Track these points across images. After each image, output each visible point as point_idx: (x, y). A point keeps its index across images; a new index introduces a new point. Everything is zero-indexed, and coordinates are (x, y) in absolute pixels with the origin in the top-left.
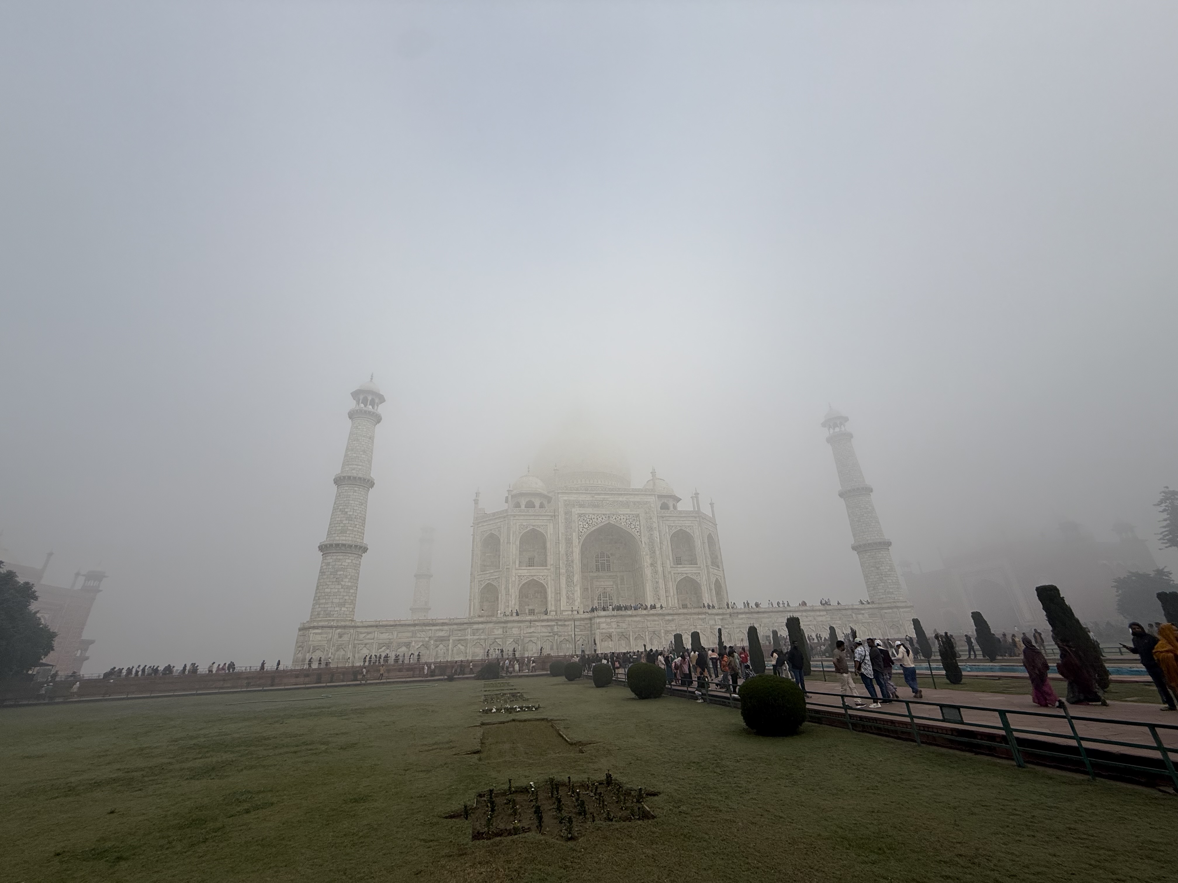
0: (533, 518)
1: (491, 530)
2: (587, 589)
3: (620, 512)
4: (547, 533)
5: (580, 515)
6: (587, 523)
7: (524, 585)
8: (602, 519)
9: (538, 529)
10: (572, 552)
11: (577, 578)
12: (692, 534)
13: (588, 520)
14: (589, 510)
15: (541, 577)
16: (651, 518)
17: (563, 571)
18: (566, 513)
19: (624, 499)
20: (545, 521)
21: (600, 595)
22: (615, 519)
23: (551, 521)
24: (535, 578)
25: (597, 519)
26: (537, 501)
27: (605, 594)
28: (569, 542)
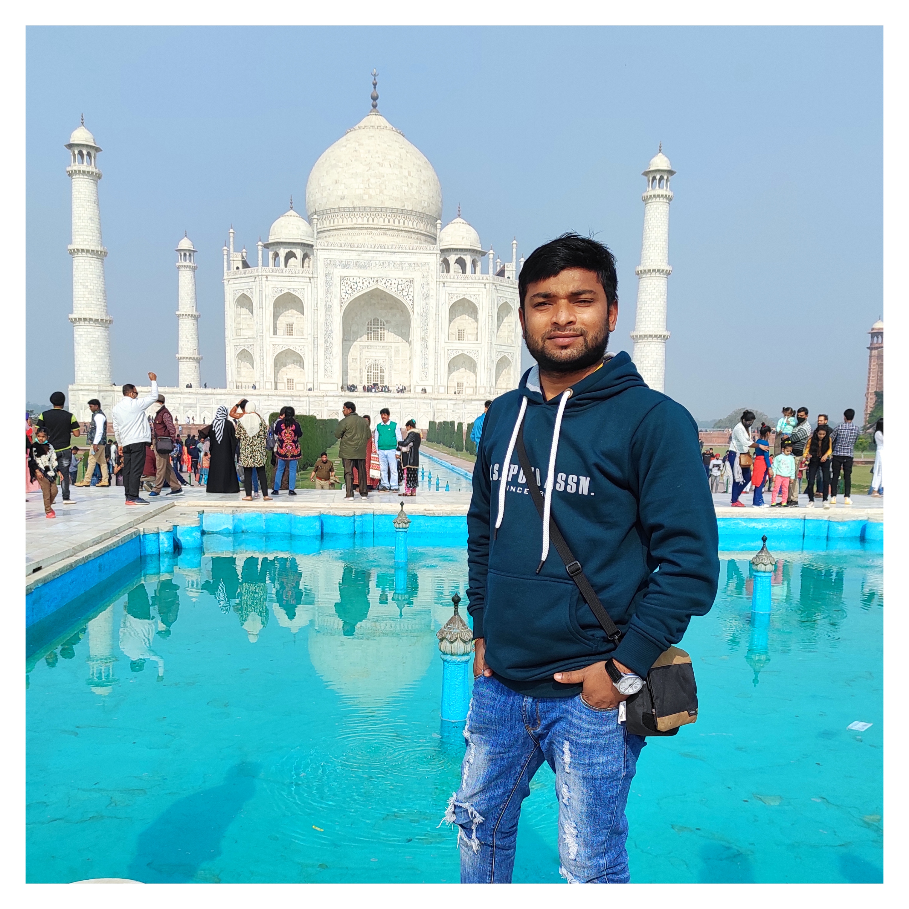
0: (287, 279)
2: (356, 359)
3: (391, 276)
4: (303, 298)
5: (343, 278)
6: (351, 288)
7: (280, 354)
8: (369, 283)
9: (294, 293)
10: (332, 321)
12: (477, 305)
13: (352, 284)
14: (353, 273)
15: (297, 347)
16: (428, 284)
17: (321, 341)
18: (326, 276)
19: (398, 259)
20: (302, 284)
21: (371, 367)
22: (385, 283)
23: (309, 284)
24: (291, 347)
25: (363, 283)
26: (299, 252)
27: (376, 366)
28: (328, 308)
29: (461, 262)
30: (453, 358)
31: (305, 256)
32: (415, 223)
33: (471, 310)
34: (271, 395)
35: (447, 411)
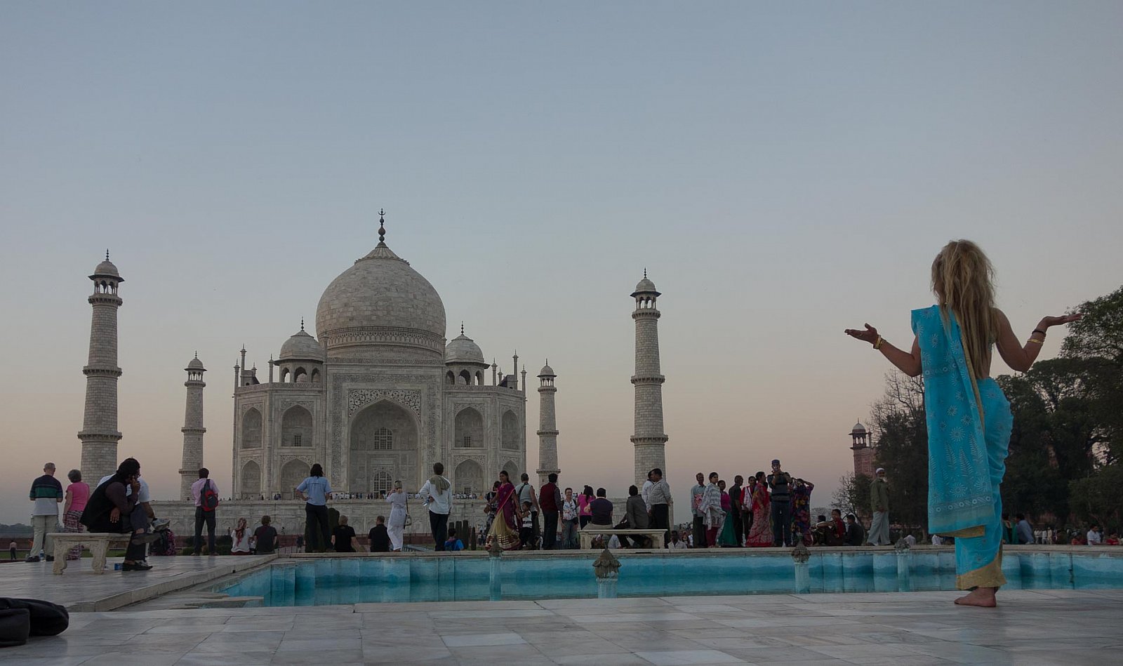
0: (298, 393)
1: (253, 404)
2: (363, 467)
3: (398, 388)
4: (312, 410)
5: (351, 391)
6: (359, 400)
7: (287, 464)
8: (377, 395)
9: (303, 406)
10: (341, 432)
11: (344, 459)
12: (482, 413)
13: (361, 396)
14: (362, 385)
15: (305, 457)
16: (435, 395)
17: (329, 451)
18: (335, 389)
19: (405, 372)
20: (311, 397)
21: (378, 475)
22: (393, 395)
23: (318, 397)
24: (299, 458)
25: (371, 395)
26: (309, 368)
27: (383, 475)
28: (337, 420)
29: (466, 375)
30: (460, 464)
31: (315, 371)
32: (420, 340)
33: (477, 418)
34: (281, 505)
35: (456, 515)
